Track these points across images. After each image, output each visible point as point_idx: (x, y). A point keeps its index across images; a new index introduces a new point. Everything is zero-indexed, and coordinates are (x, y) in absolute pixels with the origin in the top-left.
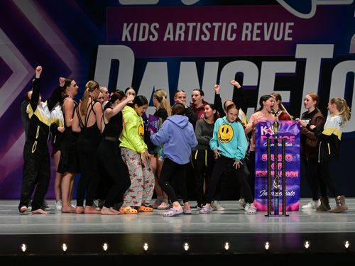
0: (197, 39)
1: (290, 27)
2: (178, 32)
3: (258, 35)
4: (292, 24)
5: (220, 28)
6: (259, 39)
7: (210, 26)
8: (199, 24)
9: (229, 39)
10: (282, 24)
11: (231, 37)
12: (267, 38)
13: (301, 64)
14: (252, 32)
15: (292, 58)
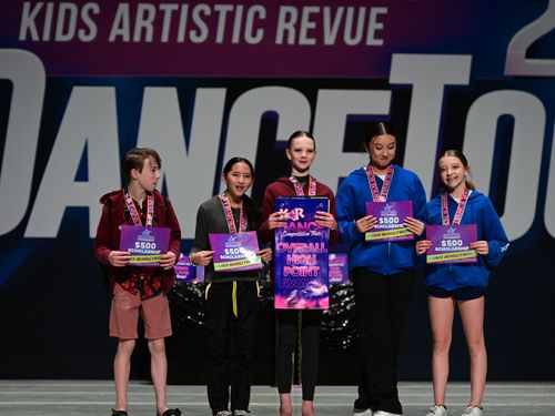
0: (181, 38)
1: (380, 18)
2: (140, 23)
3: (310, 34)
4: (384, 10)
5: (231, 16)
6: (312, 42)
7: (208, 11)
8: (185, 8)
9: (250, 40)
10: (362, 11)
11: (254, 34)
12: (330, 39)
13: (402, 96)
14: (298, 26)
15: (382, 84)
